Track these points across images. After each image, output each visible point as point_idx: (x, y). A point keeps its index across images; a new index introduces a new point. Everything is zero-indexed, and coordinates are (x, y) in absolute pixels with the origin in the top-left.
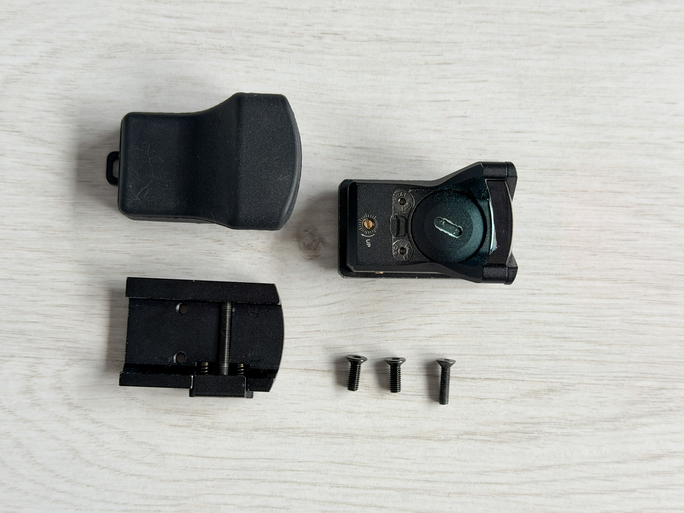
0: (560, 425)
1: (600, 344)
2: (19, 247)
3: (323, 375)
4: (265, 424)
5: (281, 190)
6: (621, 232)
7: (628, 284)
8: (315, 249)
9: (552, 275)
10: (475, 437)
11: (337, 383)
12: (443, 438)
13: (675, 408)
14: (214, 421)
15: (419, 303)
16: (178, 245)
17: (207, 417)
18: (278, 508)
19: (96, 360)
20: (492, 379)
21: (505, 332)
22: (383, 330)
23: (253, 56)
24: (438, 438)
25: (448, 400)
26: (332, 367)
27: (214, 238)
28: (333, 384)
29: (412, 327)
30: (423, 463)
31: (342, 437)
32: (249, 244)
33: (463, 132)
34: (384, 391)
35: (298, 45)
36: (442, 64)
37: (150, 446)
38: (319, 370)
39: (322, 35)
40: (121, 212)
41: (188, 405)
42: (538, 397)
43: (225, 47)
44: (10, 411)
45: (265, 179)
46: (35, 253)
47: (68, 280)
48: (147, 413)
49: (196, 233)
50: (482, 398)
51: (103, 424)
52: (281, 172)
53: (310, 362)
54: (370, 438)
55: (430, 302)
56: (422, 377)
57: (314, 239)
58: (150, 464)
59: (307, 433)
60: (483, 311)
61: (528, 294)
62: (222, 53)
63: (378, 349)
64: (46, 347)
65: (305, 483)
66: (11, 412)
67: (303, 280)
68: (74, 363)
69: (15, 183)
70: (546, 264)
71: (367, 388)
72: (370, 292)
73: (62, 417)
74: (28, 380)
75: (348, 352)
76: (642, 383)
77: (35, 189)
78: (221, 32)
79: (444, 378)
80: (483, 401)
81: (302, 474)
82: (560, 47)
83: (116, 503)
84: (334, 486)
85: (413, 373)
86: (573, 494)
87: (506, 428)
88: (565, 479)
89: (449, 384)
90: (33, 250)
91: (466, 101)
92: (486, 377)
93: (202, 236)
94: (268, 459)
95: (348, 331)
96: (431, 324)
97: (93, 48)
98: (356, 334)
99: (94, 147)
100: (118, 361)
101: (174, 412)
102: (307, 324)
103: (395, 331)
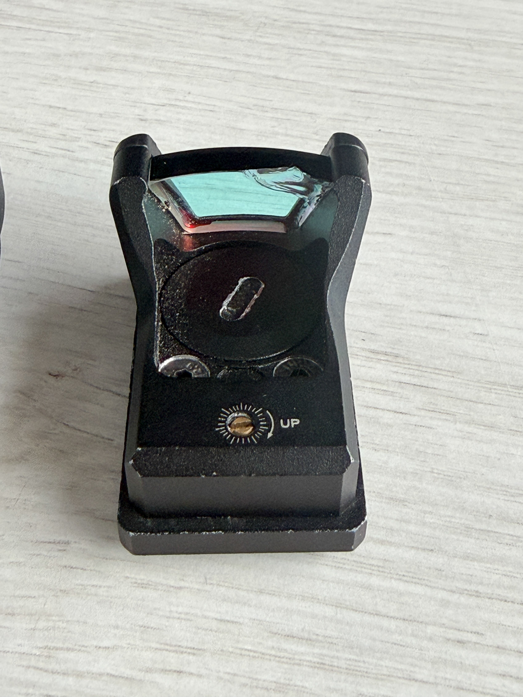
103: (80, 675)
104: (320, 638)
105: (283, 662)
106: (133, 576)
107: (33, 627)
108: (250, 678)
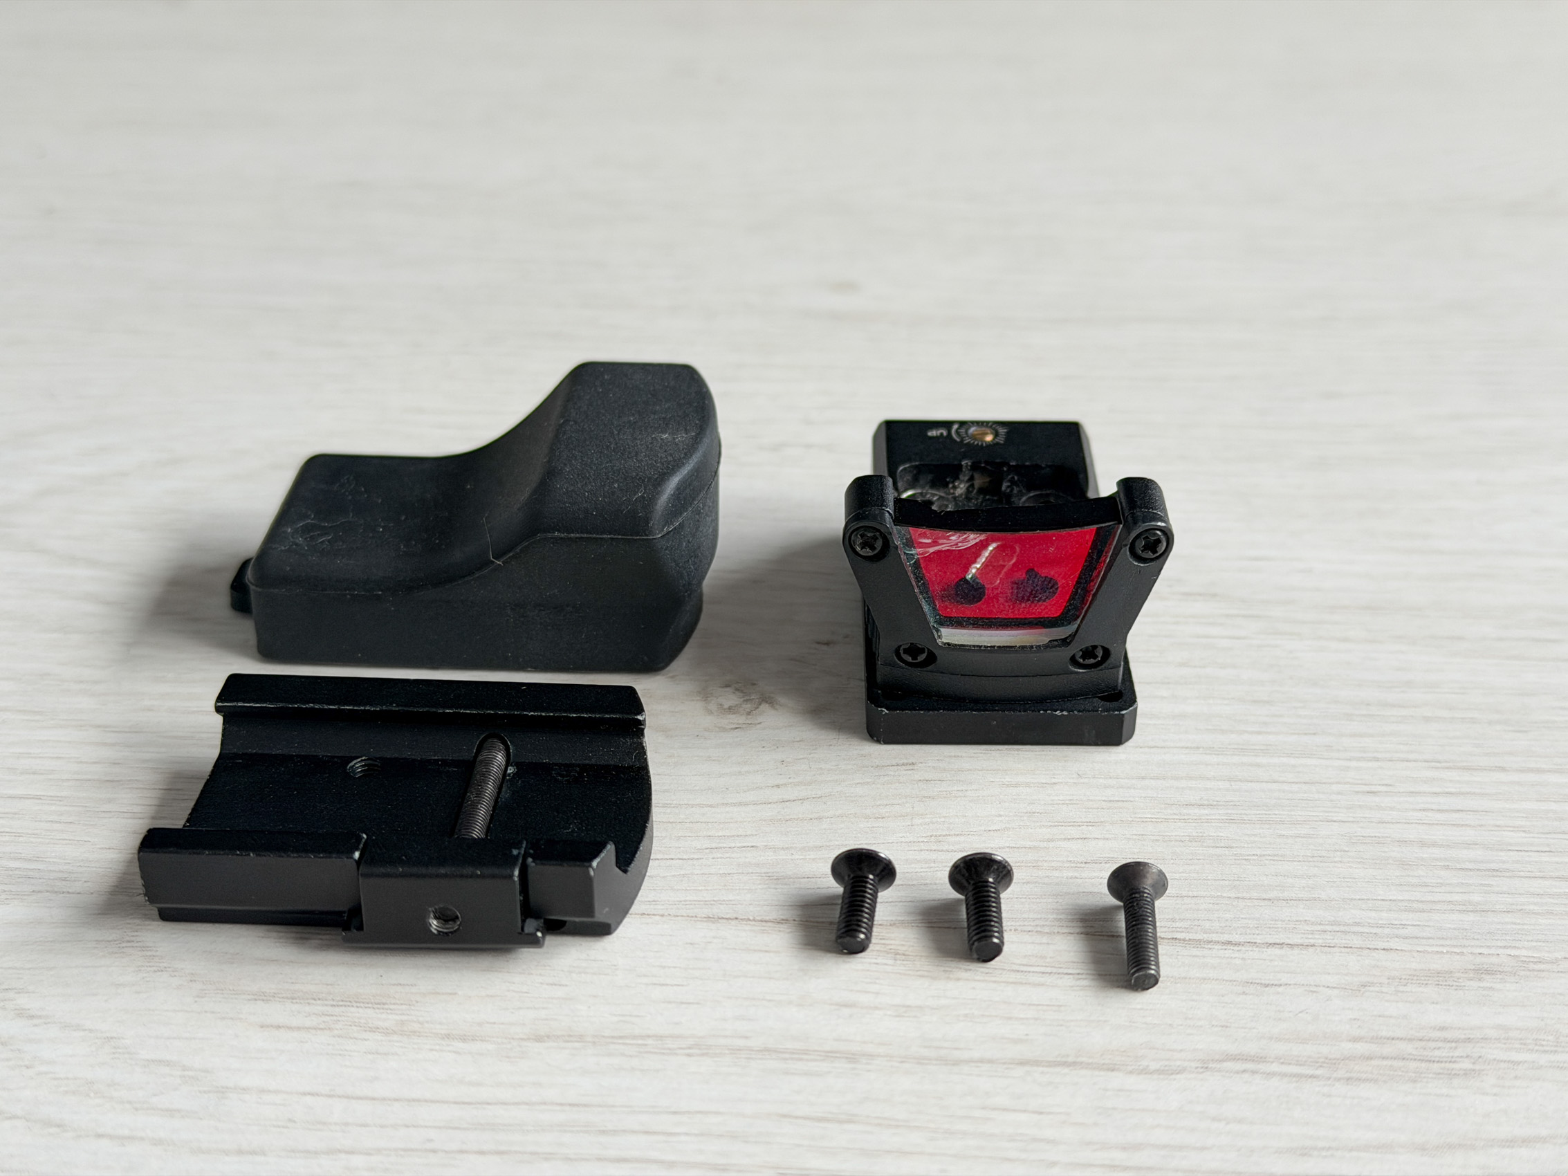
0: (1541, 1045)
3: (764, 928)
4: (570, 1027)
8: (749, 713)
9: (1416, 761)
10: (1262, 1067)
14: (405, 1018)
17: (387, 1009)
19: (79, 893)
20: (1291, 946)
21: (1307, 856)
24: (1141, 1068)
25: (1157, 981)
26: (789, 914)
28: (793, 948)
30: (1095, 1124)
31: (820, 1058)
37: (184, 1070)
38: (751, 918)
42: (1449, 986)
45: (627, 438)
47: (63, 756)
48: (197, 999)
50: (1267, 982)
51: (48, 1021)
53: (723, 903)
55: (1074, 802)
56: (1071, 937)
57: (746, 698)
58: (171, 1112)
59: (703, 1047)
61: (1358, 792)
65: (691, 1165)
67: (714, 760)
68: (12, 897)
70: (1391, 744)
71: (898, 956)
72: (900, 783)
77: (43, 623)
80: (1271, 989)
81: (680, 1142)
85: (1039, 929)
92: (1271, 941)
94: (570, 1105)
101: (283, 998)
102: (720, 834)
104: (1222, 803)
105: (1190, 822)
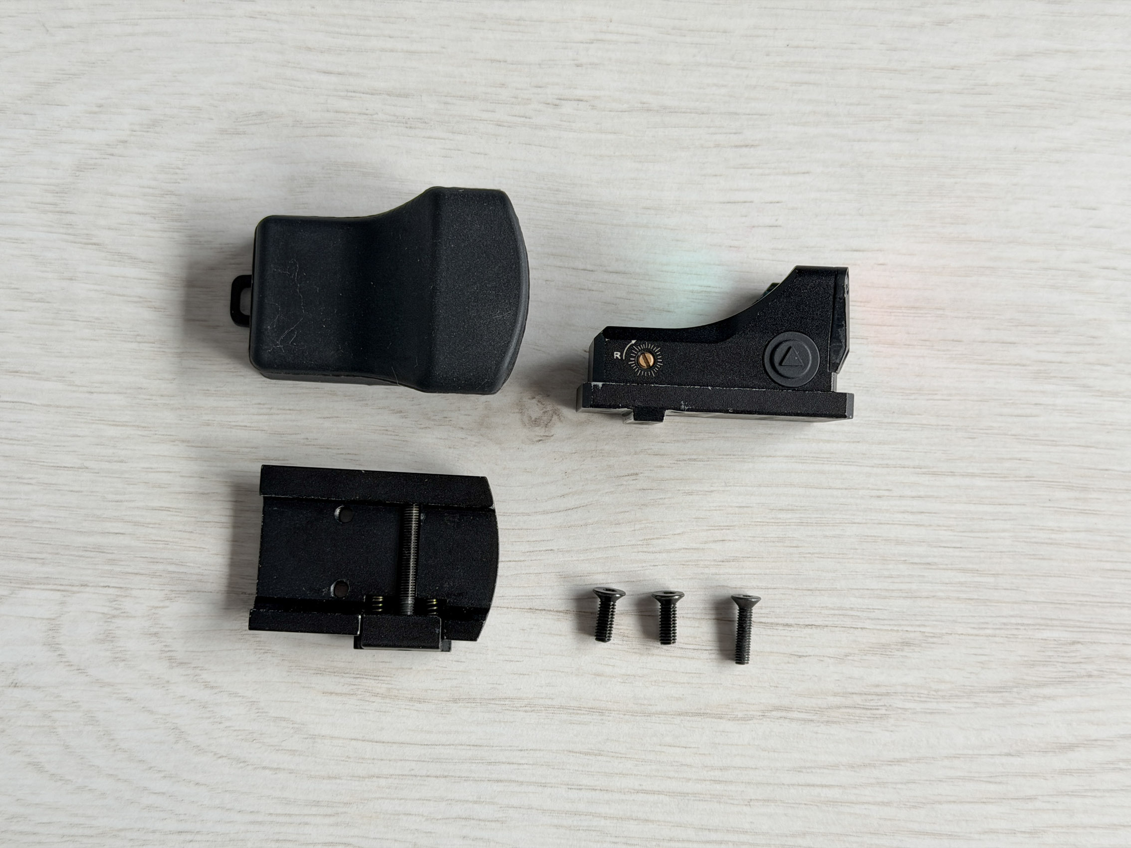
0: (920, 697)
1: (980, 574)
2: (97, 419)
3: (559, 617)
4: (468, 693)
5: (499, 334)
6: (1013, 403)
7: (1024, 482)
8: (546, 426)
9: (908, 468)
10: (790, 715)
11: (579, 630)
12: (740, 715)
13: (1095, 673)
15: (705, 509)
16: (338, 417)
17: (381, 680)
18: (488, 821)
19: (211, 592)
20: (817, 626)
21: (836, 553)
22: (651, 550)
23: (453, 133)
24: (734, 716)
25: (748, 658)
26: (571, 606)
27: (392, 408)
28: (573, 632)
29: (695, 546)
30: (710, 754)
31: (587, 712)
32: (446, 417)
33: (772, 249)
34: (651, 644)
35: (523, 117)
36: (741, 146)
37: (293, 724)
38: (552, 610)
39: (559, 101)
40: (255, 367)
41: (351, 662)
42: (886, 655)
43: (412, 118)
44: (79, 669)
45: (475, 317)
46: (119, 428)
47: (171, 470)
48: (289, 673)
49: (366, 400)
50: (800, 654)
51: (221, 690)
52: (499, 306)
53: (538, 597)
54: (628, 715)
55: (721, 508)
56: (710, 622)
57: (544, 410)
58: (293, 752)
59: (532, 706)
60: (803, 523)
61: (872, 497)
62: (407, 127)
63: (641, 579)
64: (136, 571)
65: (530, 783)
66: (80, 671)
67: (528, 472)
68: (177, 595)
69: (91, 322)
70: (898, 451)
71: (625, 638)
72: (629, 492)
73: (158, 678)
74: (108, 622)
75: (595, 583)
76: (1046, 634)
77: (122, 331)
78: (406, 96)
79: (742, 623)
80: (802, 659)
81: (524, 769)
82: (921, 123)
83: (240, 812)
84: (573, 787)
85: (695, 616)
86: (940, 803)
87: (838, 701)
88: (927, 780)
89: (750, 634)
90: (117, 423)
91: (778, 202)
92: (807, 623)
93: (374, 404)
94: (473, 746)
95: (596, 551)
96: (722, 541)
97: (212, 119)
98: (608, 556)
99: (212, 269)
100: (245, 593)
101: (329, 672)
102: (534, 539)
103: (668, 551)
104: (799, 508)
105: (780, 525)
106: (682, 489)
107: (633, 529)
108: (762, 537)
